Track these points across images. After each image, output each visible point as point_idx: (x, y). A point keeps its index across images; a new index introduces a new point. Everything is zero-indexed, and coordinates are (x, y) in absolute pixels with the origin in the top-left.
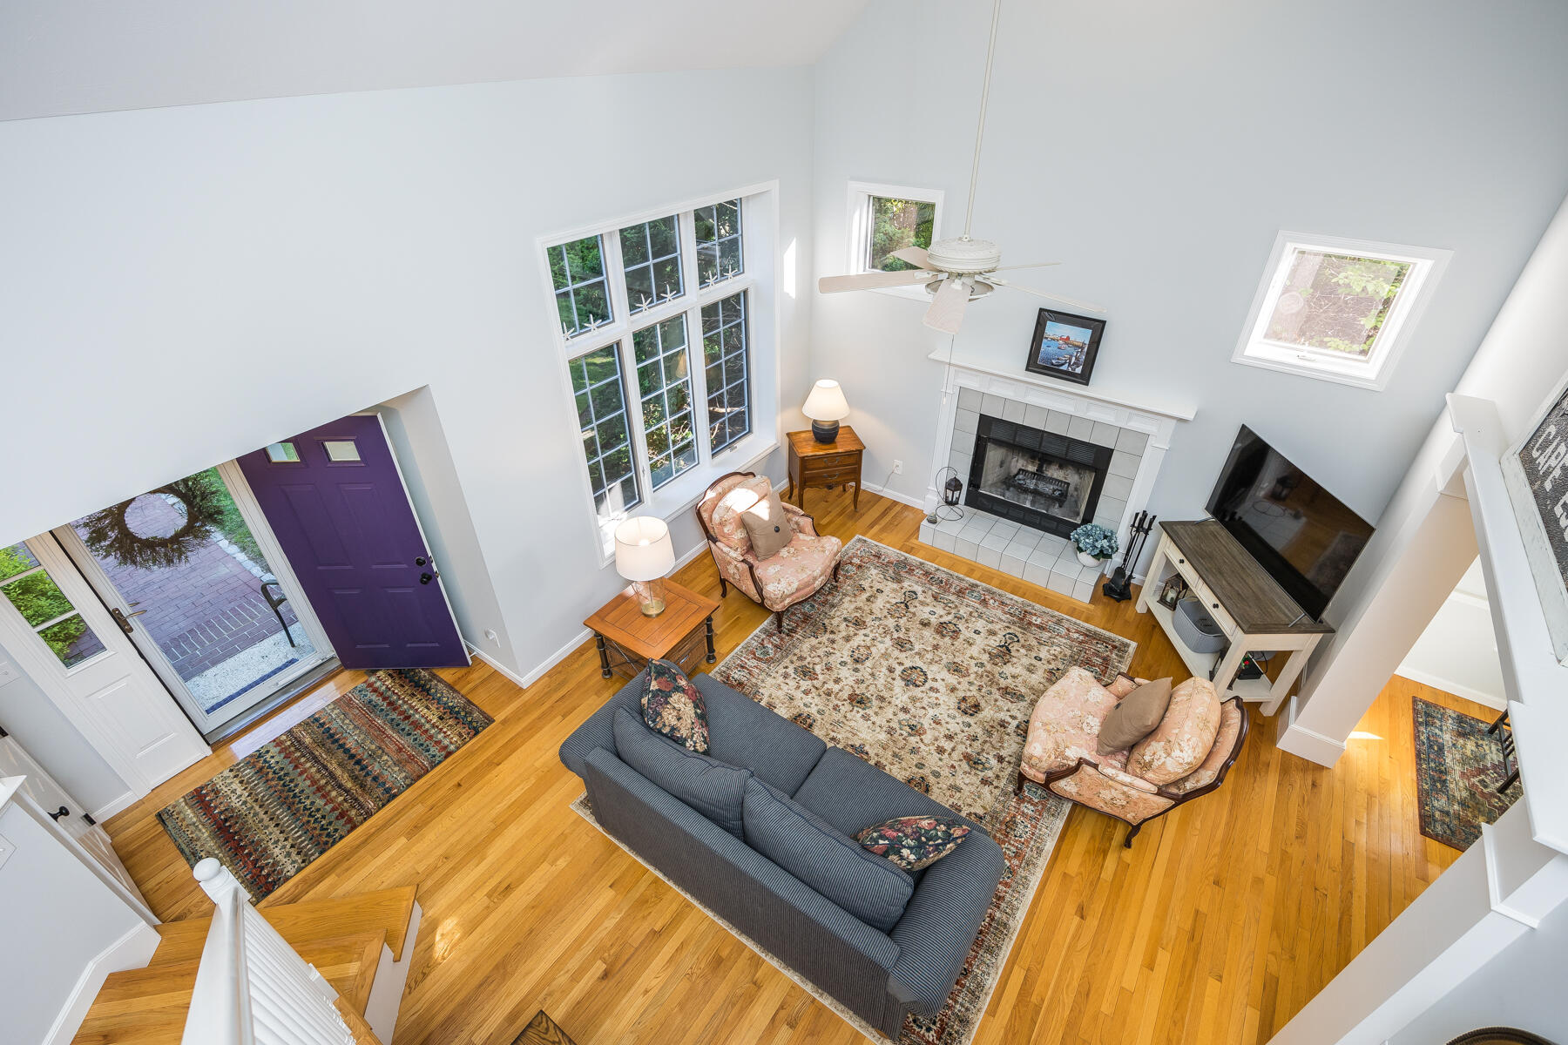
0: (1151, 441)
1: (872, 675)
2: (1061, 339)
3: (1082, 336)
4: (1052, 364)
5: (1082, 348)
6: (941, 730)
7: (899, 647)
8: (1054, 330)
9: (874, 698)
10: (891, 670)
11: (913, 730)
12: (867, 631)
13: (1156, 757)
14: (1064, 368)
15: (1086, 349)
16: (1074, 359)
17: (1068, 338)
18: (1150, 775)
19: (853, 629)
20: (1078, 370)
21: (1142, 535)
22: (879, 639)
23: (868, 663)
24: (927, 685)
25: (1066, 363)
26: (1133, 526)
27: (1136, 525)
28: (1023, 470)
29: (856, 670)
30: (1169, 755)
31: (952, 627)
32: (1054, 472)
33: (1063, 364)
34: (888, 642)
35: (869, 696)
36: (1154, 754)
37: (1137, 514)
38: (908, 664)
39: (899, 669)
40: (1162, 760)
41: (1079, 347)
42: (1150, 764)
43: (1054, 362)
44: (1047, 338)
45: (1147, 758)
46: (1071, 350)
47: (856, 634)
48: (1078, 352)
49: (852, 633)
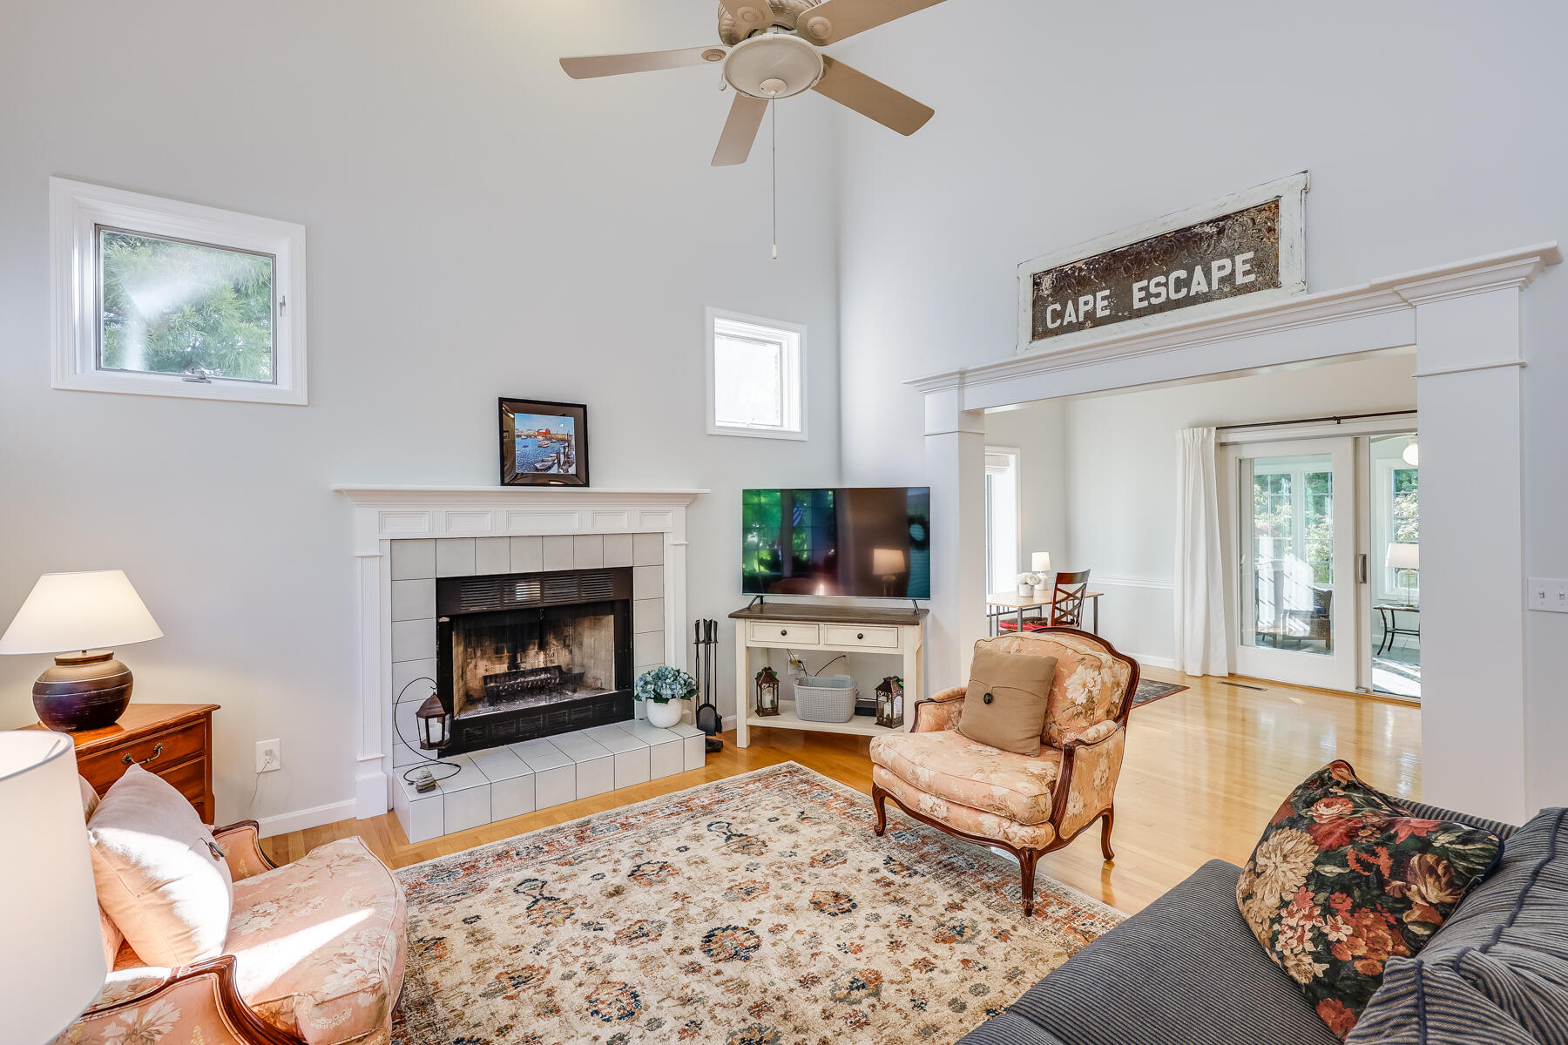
0: (668, 540)
1: (685, 1001)
2: (539, 434)
3: (563, 426)
4: (537, 469)
5: (569, 442)
6: (874, 948)
7: (644, 939)
8: (524, 424)
9: (752, 1020)
10: (695, 969)
11: (863, 986)
12: (558, 970)
13: (1090, 685)
14: (554, 470)
15: (573, 442)
16: (562, 456)
17: (548, 432)
18: (1100, 712)
19: (531, 991)
20: (572, 470)
21: (713, 645)
22: (598, 960)
23: (649, 997)
24: (761, 930)
25: (554, 464)
26: (698, 642)
27: (702, 638)
28: (491, 676)
29: (655, 1024)
30: (1099, 668)
31: (648, 868)
32: (535, 659)
33: (550, 468)
34: (622, 951)
35: (742, 1025)
36: (1084, 685)
37: (697, 625)
38: (696, 941)
39: (699, 956)
40: (1099, 679)
41: (563, 440)
42: (1091, 700)
43: (538, 465)
44: (520, 436)
45: (1081, 699)
46: (557, 446)
47: (550, 992)
48: (564, 448)
49: (543, 998)
